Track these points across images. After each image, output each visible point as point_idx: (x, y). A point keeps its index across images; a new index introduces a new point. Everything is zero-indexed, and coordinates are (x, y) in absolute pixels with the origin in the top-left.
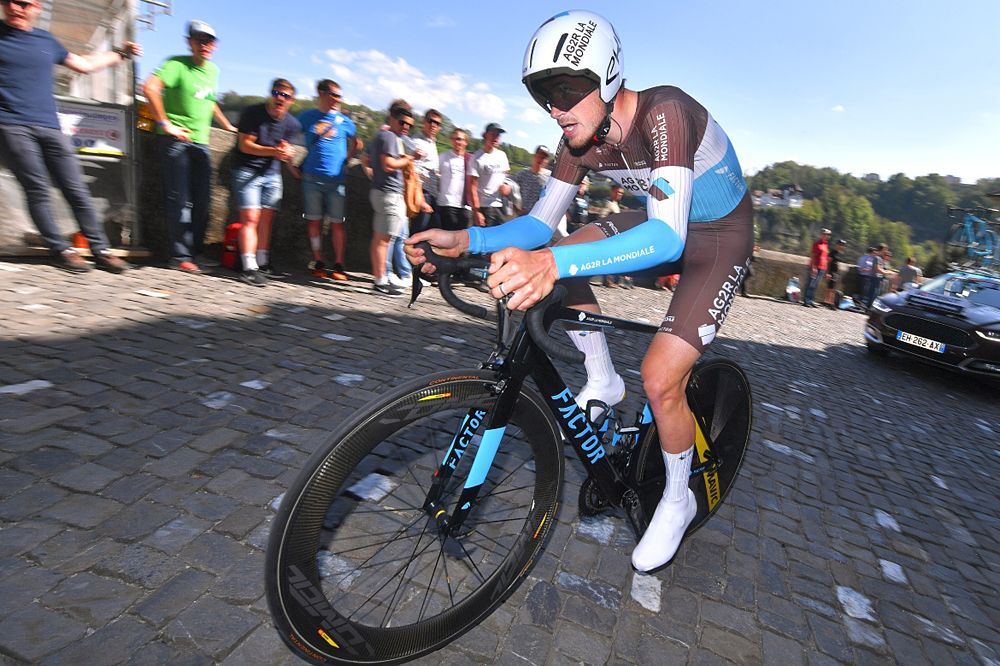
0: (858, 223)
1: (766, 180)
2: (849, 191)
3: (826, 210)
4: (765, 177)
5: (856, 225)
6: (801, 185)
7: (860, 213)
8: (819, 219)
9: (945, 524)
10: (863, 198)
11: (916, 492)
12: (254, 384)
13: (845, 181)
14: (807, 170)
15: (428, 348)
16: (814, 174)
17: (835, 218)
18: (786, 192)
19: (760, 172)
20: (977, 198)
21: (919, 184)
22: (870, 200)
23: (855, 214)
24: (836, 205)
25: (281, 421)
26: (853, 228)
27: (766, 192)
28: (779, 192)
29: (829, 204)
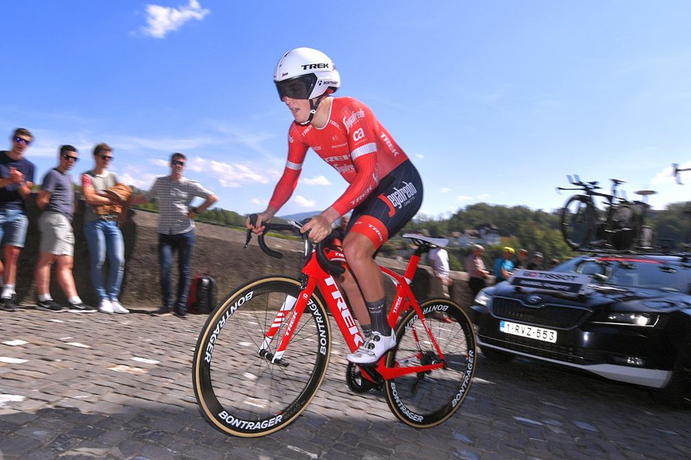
0: (558, 255)
1: (461, 222)
2: (543, 226)
4: (460, 219)
6: (496, 224)
7: (558, 246)
13: (538, 216)
14: (500, 210)
18: (483, 231)
19: (454, 215)
23: (553, 247)
24: (533, 239)
27: (463, 232)
28: (476, 231)
29: (527, 240)
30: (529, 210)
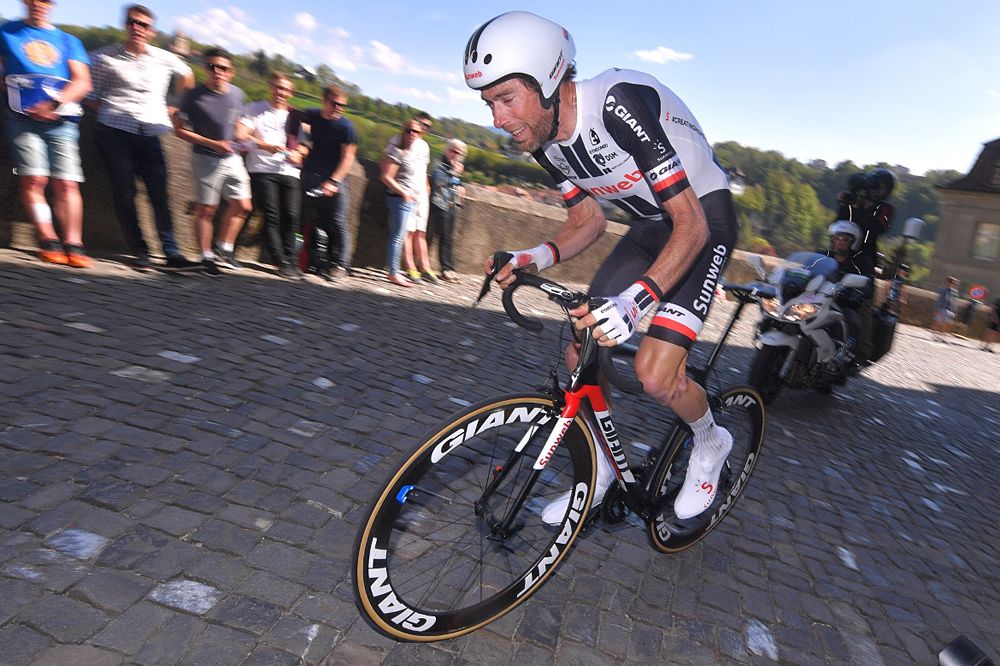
0: (802, 214)
2: (793, 178)
3: (769, 199)
6: (743, 168)
7: (804, 203)
8: (761, 208)
10: (808, 187)
13: (790, 167)
14: (751, 153)
16: (757, 156)
17: (778, 208)
20: (925, 191)
22: (814, 188)
23: (798, 203)
24: (779, 194)
26: (796, 219)
29: (772, 191)
30: (782, 157)
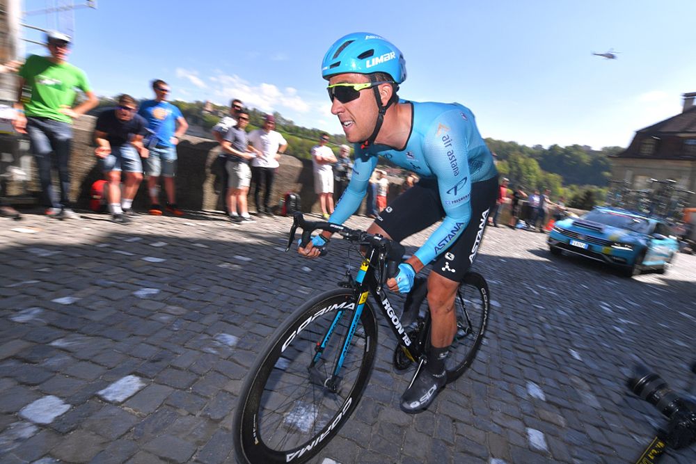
0: (530, 174)
2: (524, 155)
5: (529, 176)
7: (531, 169)
8: (508, 172)
9: (578, 391)
10: (533, 159)
11: (558, 364)
12: (64, 300)
13: (522, 149)
15: (220, 266)
17: (516, 172)
20: (602, 159)
21: (567, 151)
22: (537, 160)
23: (528, 169)
24: (517, 164)
25: (73, 331)
26: (526, 178)
29: (513, 163)
